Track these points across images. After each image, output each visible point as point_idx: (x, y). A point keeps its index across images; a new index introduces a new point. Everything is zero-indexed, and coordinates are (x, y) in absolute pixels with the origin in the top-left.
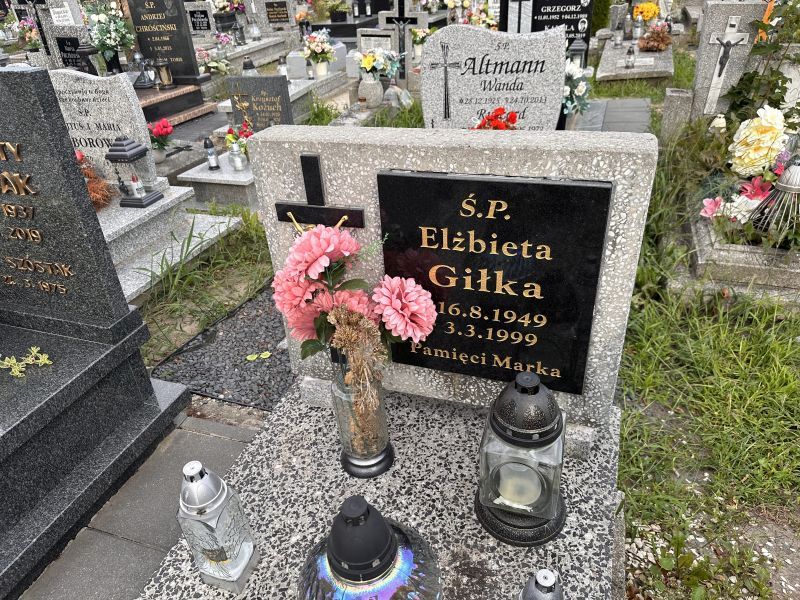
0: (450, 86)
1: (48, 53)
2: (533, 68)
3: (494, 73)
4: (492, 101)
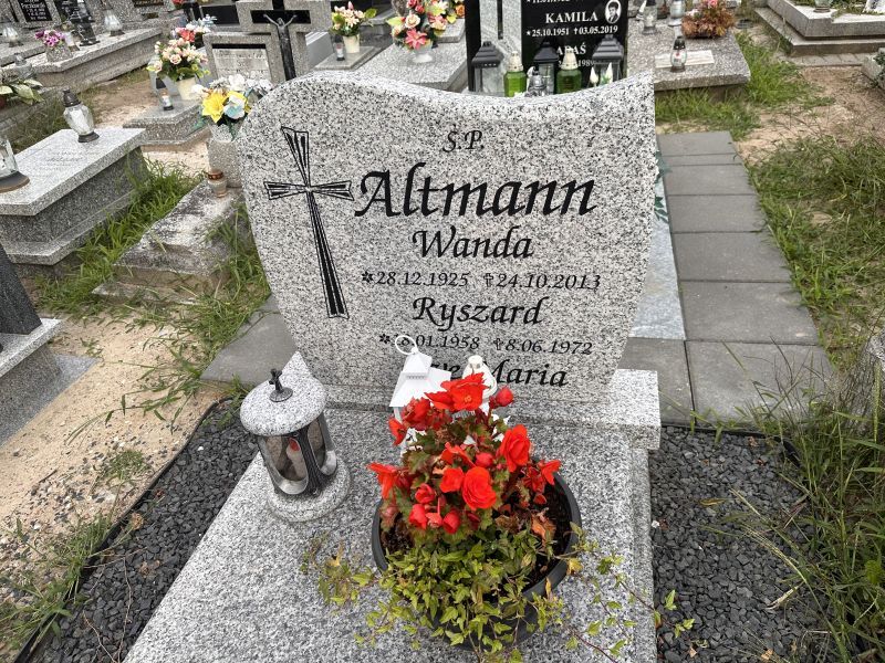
0: (331, 241)
2: (557, 201)
3: (446, 212)
4: (448, 279)
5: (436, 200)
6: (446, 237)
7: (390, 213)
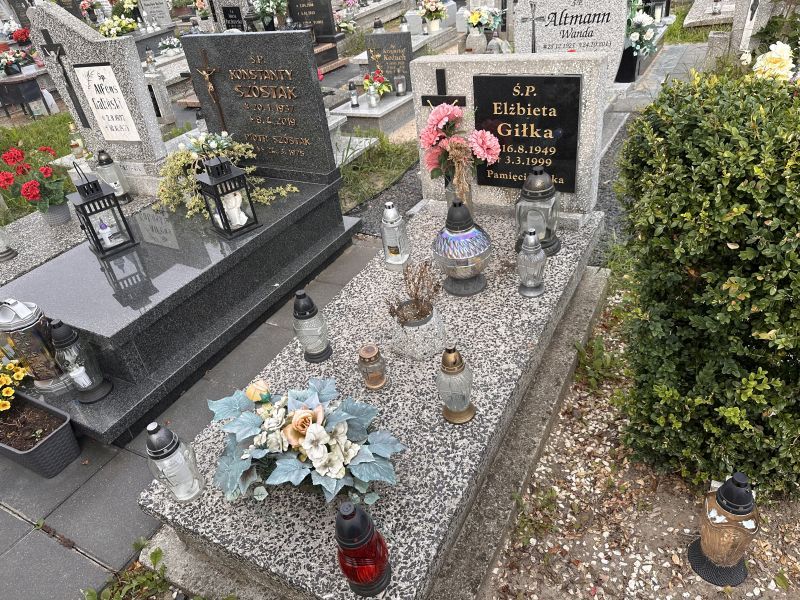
0: (536, 36)
1: (216, 20)
2: (601, 19)
3: (571, 24)
4: (569, 46)
5: (568, 20)
6: (570, 32)
7: (555, 25)
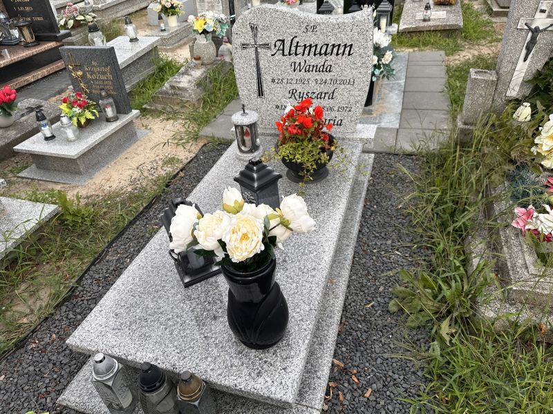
0: (261, 66)
2: (341, 51)
3: (303, 55)
4: (302, 81)
5: (300, 50)
6: (302, 64)
7: (283, 55)
